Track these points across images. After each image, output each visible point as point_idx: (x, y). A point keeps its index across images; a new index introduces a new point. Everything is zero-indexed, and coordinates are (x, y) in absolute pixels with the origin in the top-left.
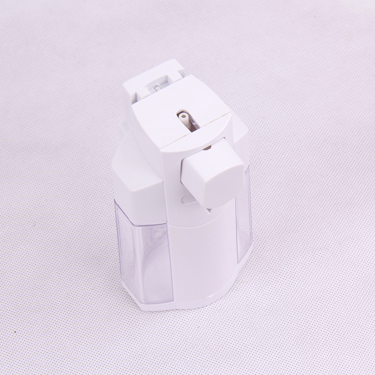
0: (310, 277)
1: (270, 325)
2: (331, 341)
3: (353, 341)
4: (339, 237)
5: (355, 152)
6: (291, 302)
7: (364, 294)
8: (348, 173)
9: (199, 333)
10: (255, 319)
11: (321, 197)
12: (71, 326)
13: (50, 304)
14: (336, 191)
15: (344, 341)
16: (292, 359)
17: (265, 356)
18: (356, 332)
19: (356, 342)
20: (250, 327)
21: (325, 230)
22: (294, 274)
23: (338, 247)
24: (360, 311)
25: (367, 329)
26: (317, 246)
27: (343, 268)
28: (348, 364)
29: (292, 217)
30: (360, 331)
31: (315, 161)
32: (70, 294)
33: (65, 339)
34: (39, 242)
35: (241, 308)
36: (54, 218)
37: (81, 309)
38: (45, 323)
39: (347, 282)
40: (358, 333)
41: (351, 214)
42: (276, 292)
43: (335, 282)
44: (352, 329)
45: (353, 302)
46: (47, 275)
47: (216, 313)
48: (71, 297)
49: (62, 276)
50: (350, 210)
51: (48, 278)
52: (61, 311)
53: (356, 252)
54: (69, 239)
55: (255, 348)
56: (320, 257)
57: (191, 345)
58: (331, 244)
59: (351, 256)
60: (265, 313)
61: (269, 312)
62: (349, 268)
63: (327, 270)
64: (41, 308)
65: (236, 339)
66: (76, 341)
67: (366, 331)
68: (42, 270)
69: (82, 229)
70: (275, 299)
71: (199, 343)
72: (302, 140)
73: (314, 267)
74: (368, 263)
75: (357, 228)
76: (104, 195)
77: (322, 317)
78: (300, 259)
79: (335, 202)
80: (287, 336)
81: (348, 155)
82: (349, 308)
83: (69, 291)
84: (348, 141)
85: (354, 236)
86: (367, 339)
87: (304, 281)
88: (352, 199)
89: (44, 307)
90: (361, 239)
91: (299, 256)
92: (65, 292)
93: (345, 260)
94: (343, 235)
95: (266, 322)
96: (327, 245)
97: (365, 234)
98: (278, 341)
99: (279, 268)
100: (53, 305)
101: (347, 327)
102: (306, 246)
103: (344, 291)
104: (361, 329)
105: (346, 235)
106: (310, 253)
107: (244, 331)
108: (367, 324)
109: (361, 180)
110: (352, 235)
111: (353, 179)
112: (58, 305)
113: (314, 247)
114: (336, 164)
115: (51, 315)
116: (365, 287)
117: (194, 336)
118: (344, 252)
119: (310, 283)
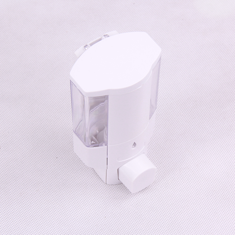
1: (151, 217)
2: (191, 228)
3: (205, 229)
4: (196, 161)
5: (208, 107)
6: (165, 203)
8: (203, 120)
9: (106, 221)
10: (142, 213)
11: (185, 135)
12: (23, 214)
13: (9, 200)
14: (195, 132)
15: (199, 228)
18: (207, 223)
19: (207, 230)
20: (139, 218)
21: (188, 157)
22: (167, 184)
24: (210, 209)
25: (214, 221)
26: (183, 167)
29: (167, 147)
30: (209, 223)
31: (182, 112)
32: (22, 194)
33: (19, 223)
34: (3, 159)
35: (133, 205)
36: (13, 144)
37: (29, 203)
38: (6, 212)
39: (201, 190)
40: (208, 224)
41: (204, 147)
42: (156, 196)
43: (193, 190)
44: (204, 221)
45: (205, 203)
46: (8, 181)
47: (117, 208)
48: (23, 195)
49: (17, 182)
50: (204, 144)
51: (8, 183)
52: (16, 204)
53: (208, 171)
54: (22, 158)
55: (142, 231)
56: (184, 174)
57: (100, 228)
58: (191, 166)
59: (204, 174)
60: (149, 209)
61: (151, 208)
62: (203, 182)
63: (189, 182)
64: (3, 202)
65: (129, 225)
66: (26, 224)
67: (213, 223)
68: (5, 178)
69: (31, 152)
70: (155, 200)
71: (105, 227)
72: (174, 98)
73: (180, 180)
74: (215, 179)
75: (208, 156)
76: (46, 130)
78: (171, 175)
79: (194, 139)
80: (163, 225)
81: (203, 108)
82: (203, 207)
83: (22, 192)
84: (203, 99)
85: (206, 161)
86: (214, 228)
87: (174, 189)
88: (205, 137)
89: (6, 202)
90: (211, 163)
91: (171, 173)
92: (19, 192)
93: (201, 176)
94: (199, 160)
95: (149, 215)
96: (189, 166)
97: (213, 159)
98: (157, 228)
99: (158, 180)
100: (11, 200)
101: (201, 219)
103: (200, 196)
104: (210, 221)
105: (201, 160)
107: (135, 220)
108: (214, 218)
109: (211, 125)
110: (205, 160)
111: (206, 124)
112: (15, 201)
113: (181, 167)
114: (195, 114)
115: (10, 207)
116: (213, 194)
117: (102, 223)
118: (200, 171)
119: (177, 190)
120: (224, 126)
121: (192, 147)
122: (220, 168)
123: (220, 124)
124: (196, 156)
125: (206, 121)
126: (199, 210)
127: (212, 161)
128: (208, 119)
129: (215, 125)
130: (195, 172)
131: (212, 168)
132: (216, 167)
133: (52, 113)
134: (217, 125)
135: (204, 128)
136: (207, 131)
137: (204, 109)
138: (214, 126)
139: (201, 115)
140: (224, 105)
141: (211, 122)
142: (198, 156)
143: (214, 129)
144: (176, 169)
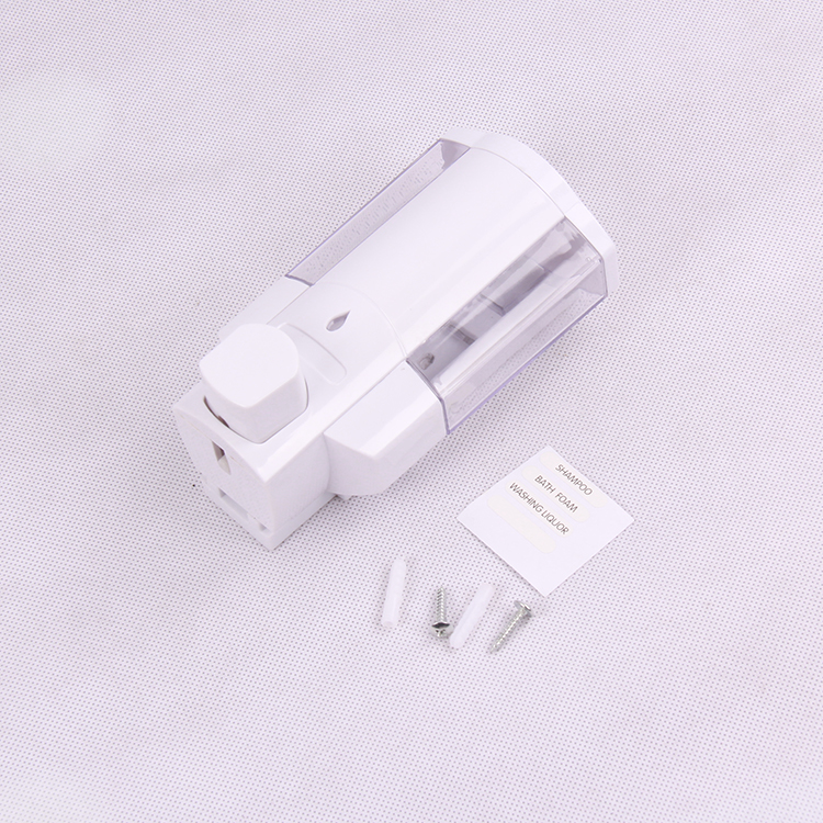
0: (679, 334)
2: (731, 435)
4: (717, 261)
7: (775, 349)
9: (506, 449)
11: (676, 197)
14: (701, 185)
15: (753, 432)
16: (669, 473)
17: (623, 474)
19: (773, 432)
21: (692, 252)
22: (650, 331)
23: (719, 277)
25: (789, 408)
26: (683, 280)
27: (732, 312)
28: (765, 470)
29: (633, 236)
31: (657, 138)
35: (570, 400)
39: (742, 334)
41: (731, 220)
43: (721, 337)
53: (751, 281)
56: (690, 297)
57: (495, 471)
58: (705, 274)
59: (742, 290)
63: (705, 317)
72: (631, 105)
74: (772, 298)
75: (745, 241)
76: (308, 238)
77: (708, 397)
78: (657, 305)
80: (655, 437)
81: (712, 121)
82: (753, 376)
85: (743, 256)
86: (791, 424)
88: (729, 195)
90: (756, 259)
91: (655, 300)
93: (734, 297)
94: (724, 255)
96: (700, 276)
97: (761, 249)
98: (641, 447)
99: (624, 325)
102: (663, 283)
104: (778, 410)
105: (729, 256)
106: (673, 293)
108: (787, 400)
109: (740, 160)
110: (739, 255)
113: (678, 282)
114: (694, 139)
117: (498, 455)
118: (730, 284)
120: (774, 157)
121: (700, 225)
122: (781, 269)
123: (762, 154)
124: (714, 246)
125: (724, 154)
126: (743, 386)
127: (759, 252)
128: (728, 147)
129: (750, 159)
130: (719, 288)
131: (760, 271)
132: (772, 267)
133: (318, 194)
134: (754, 160)
135: (721, 171)
136: (732, 177)
137: (715, 122)
138: (748, 162)
139: (708, 139)
140: (767, 103)
141: (739, 153)
142: (718, 247)
143: (749, 170)
144: (666, 287)
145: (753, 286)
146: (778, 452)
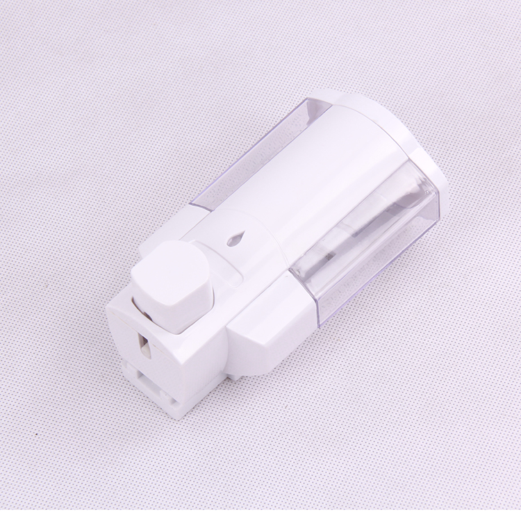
0: (430, 327)
1: (382, 396)
2: (469, 411)
3: (498, 409)
4: (462, 269)
5: (471, 152)
6: (408, 363)
7: (505, 343)
8: (465, 180)
9: (288, 414)
10: (361, 390)
12: (112, 420)
13: (80, 392)
15: (486, 409)
16: (419, 439)
17: (382, 439)
18: (501, 396)
19: (502, 410)
20: (356, 401)
21: (443, 260)
22: (407, 323)
23: (464, 282)
24: (503, 366)
27: (473, 310)
28: (495, 440)
30: (505, 394)
32: (106, 376)
33: (106, 439)
34: (56, 308)
35: (341, 376)
36: (73, 274)
37: (123, 395)
38: (76, 419)
39: (480, 329)
40: (504, 397)
41: (475, 236)
42: (386, 350)
44: (494, 392)
45: (492, 355)
46: (72, 353)
47: (308, 386)
48: (108, 380)
49: (92, 352)
50: (474, 231)
51: (73, 357)
52: (96, 400)
53: (488, 286)
54: (95, 301)
55: (367, 428)
56: (440, 297)
57: (279, 432)
58: (453, 279)
59: (482, 293)
60: (375, 380)
61: (380, 378)
62: (481, 310)
64: (68, 399)
65: (339, 419)
66: (121, 440)
67: (513, 393)
68: (64, 347)
69: (112, 286)
70: (385, 360)
71: (289, 428)
73: (433, 312)
74: (505, 301)
75: (485, 254)
76: (138, 236)
77: (451, 379)
79: (451, 222)
80: (408, 409)
81: (462, 156)
82: (487, 363)
83: (104, 372)
84: (460, 136)
85: (483, 266)
87: (423, 332)
88: (474, 216)
89: (73, 397)
90: (493, 269)
91: (412, 299)
92: (99, 374)
93: (475, 298)
94: (468, 265)
95: (377, 392)
96: (448, 280)
97: (497, 261)
98: (396, 417)
100: (84, 393)
101: (487, 389)
102: (419, 285)
103: (478, 341)
104: (506, 392)
105: (472, 265)
106: (426, 293)
107: (349, 406)
109: (483, 189)
110: (479, 265)
111: (472, 188)
112: (92, 392)
113: (431, 285)
115: (84, 407)
116: (506, 333)
117: (282, 419)
118: (472, 288)
119: (430, 334)
120: (511, 187)
121: (450, 239)
122: (512, 278)
123: (501, 184)
124: (460, 257)
125: (471, 182)
126: (480, 371)
127: (496, 263)
128: (474, 177)
129: (491, 188)
130: (463, 291)
131: (496, 279)
132: (505, 276)
133: (147, 201)
134: (495, 189)
135: (468, 196)
136: (477, 202)
137: (465, 157)
138: (490, 190)
139: (459, 170)
140: (506, 144)
141: (483, 182)
142: (464, 258)
143: (491, 196)
144: (421, 288)
145: (491, 290)
146: (505, 427)
